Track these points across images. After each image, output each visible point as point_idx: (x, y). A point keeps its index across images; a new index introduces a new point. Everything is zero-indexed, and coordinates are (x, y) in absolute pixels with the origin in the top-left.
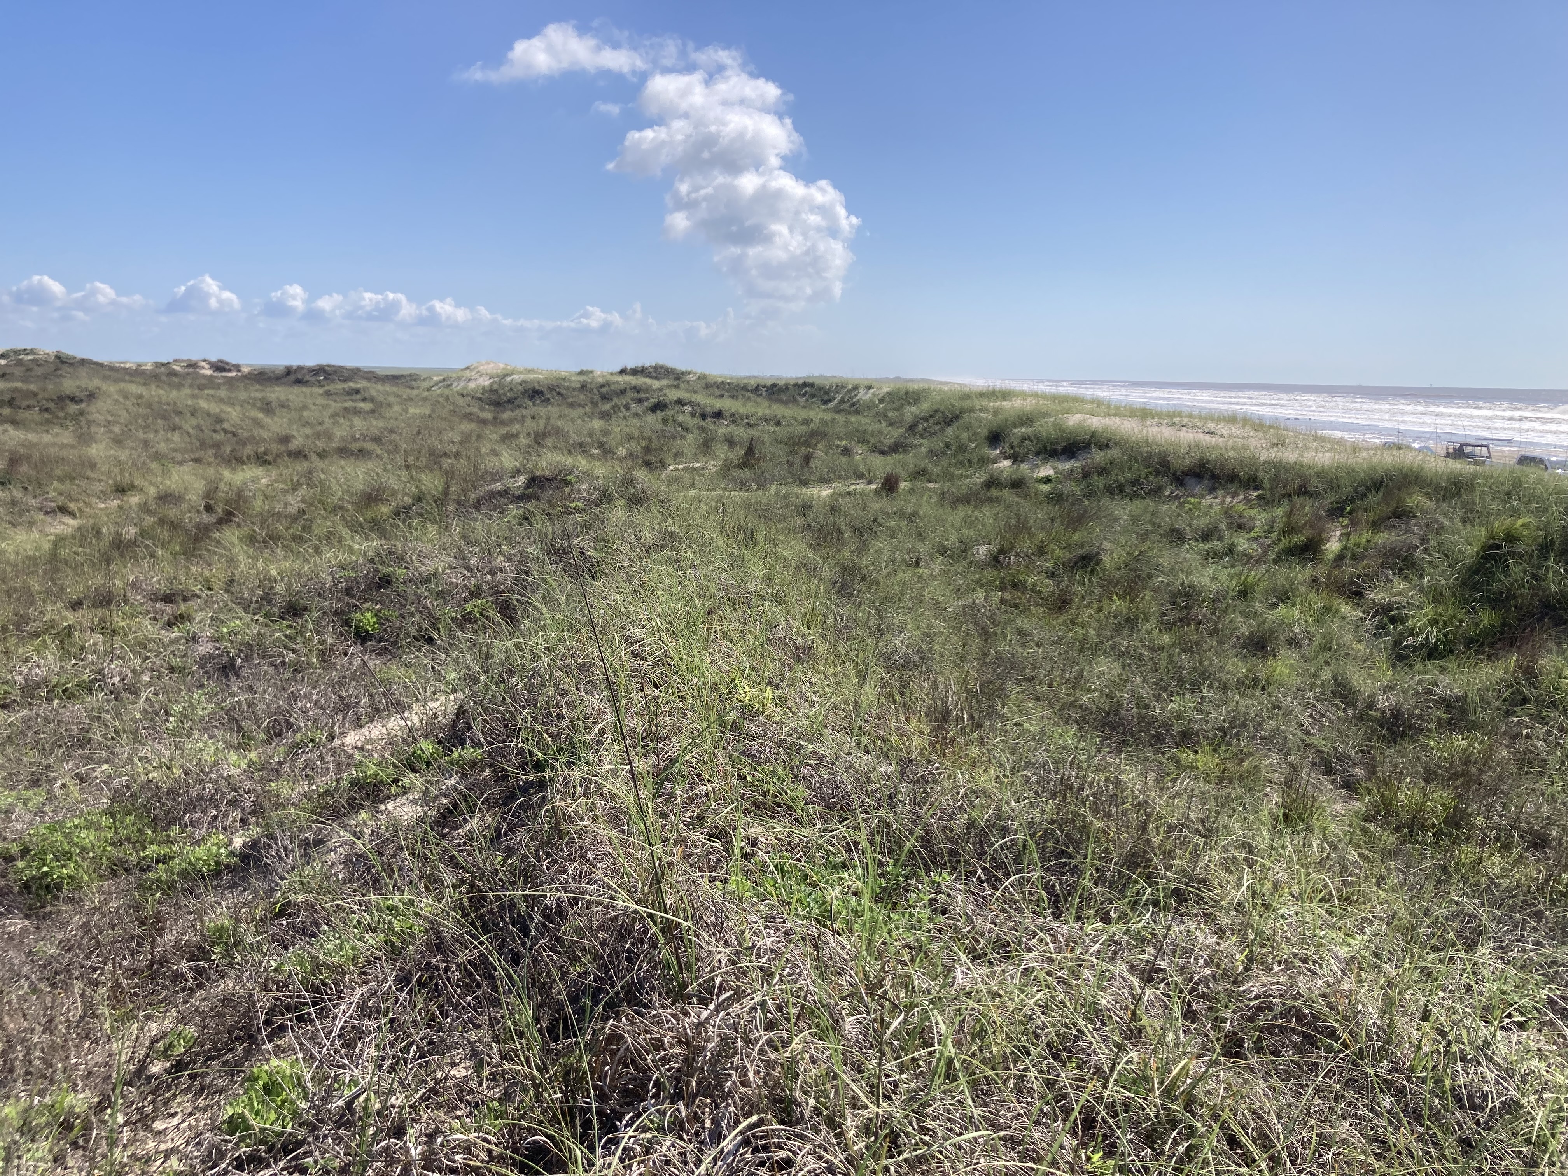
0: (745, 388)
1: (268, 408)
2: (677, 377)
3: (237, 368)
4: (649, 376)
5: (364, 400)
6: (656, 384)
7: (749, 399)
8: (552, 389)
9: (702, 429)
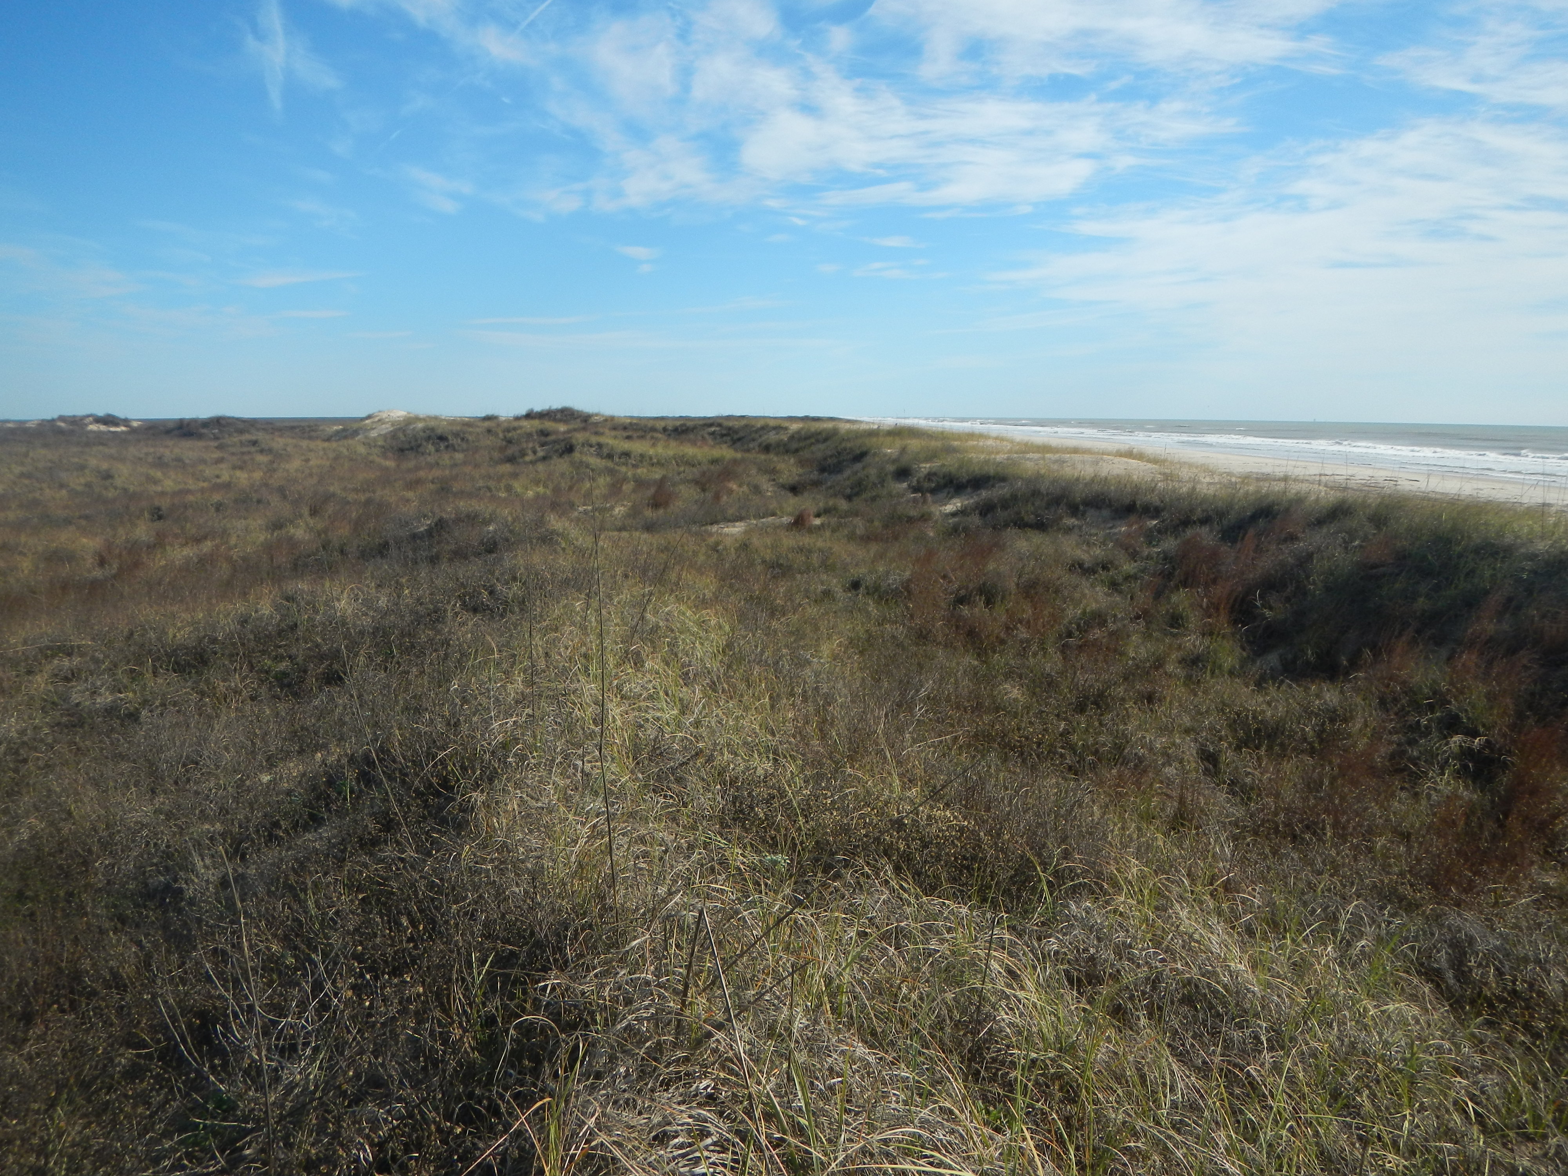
0: (653, 429)
1: (160, 463)
2: (584, 420)
3: (126, 422)
4: (555, 420)
5: (262, 451)
6: (562, 428)
7: (657, 439)
8: (456, 435)
9: (611, 472)
